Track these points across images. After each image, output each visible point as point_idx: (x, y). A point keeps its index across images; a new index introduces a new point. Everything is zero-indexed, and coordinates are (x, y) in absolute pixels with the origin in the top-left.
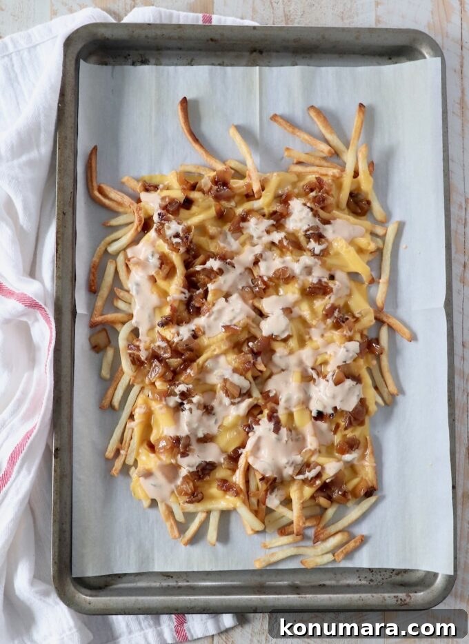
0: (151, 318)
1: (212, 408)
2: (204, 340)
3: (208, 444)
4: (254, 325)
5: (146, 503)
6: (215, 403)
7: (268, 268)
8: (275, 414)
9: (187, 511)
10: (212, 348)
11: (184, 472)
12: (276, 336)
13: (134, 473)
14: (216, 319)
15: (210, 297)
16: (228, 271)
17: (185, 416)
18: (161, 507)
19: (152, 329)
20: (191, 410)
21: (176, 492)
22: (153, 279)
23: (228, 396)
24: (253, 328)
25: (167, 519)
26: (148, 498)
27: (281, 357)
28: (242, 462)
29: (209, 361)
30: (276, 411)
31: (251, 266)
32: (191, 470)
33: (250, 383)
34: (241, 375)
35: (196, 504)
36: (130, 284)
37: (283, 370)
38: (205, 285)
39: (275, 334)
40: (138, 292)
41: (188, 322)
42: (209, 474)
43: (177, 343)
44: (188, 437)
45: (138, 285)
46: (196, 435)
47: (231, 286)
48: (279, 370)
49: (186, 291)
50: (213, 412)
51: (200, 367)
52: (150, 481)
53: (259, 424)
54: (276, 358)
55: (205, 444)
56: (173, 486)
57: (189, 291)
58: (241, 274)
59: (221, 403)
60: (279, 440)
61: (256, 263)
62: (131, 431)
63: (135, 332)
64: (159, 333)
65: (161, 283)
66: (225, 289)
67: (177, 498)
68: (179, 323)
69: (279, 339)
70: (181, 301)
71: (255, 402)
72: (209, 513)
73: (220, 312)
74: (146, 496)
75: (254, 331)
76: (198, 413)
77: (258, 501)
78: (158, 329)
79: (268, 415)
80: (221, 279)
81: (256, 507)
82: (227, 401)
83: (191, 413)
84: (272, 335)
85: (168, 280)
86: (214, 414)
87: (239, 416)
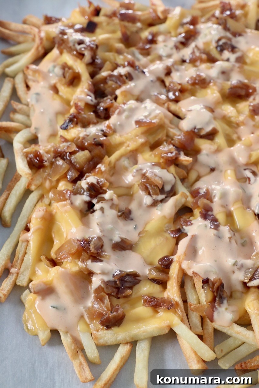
0: (52, 124)
1: (130, 212)
2: (116, 138)
3: (128, 252)
4: (173, 126)
5: (44, 335)
6: (133, 206)
7: (181, 77)
8: (210, 213)
9: (101, 341)
10: (126, 145)
11: (96, 282)
12: (200, 130)
13: (28, 297)
14: (128, 117)
15: (119, 99)
16: (138, 78)
17: (96, 217)
18: (66, 340)
19: (53, 135)
20: (102, 209)
21: (86, 317)
22: (55, 89)
23: (149, 194)
24: (171, 128)
25: (75, 355)
26: (47, 327)
27: (207, 155)
28: (174, 270)
29: (123, 159)
30: (211, 209)
31: (162, 76)
32: (106, 279)
33: (175, 177)
34: (163, 168)
35: (115, 329)
36: (29, 98)
37: (213, 170)
38: (113, 93)
39: (198, 127)
40: (37, 101)
41: (95, 124)
42: (131, 288)
43: (84, 138)
44: (99, 238)
45: (38, 94)
46: (111, 240)
47: (142, 92)
48: (208, 170)
49: (92, 95)
50: (132, 216)
51: (112, 165)
52: (50, 302)
53: (192, 224)
54: (203, 157)
55: (123, 252)
56: (82, 309)
57: (96, 98)
58: (152, 81)
59: (140, 205)
60: (219, 237)
61: (168, 73)
62: (24, 244)
63: (34, 140)
64: (61, 136)
65: (64, 90)
66: (136, 92)
67: (88, 325)
68: (86, 124)
69: (203, 133)
70: (87, 105)
71: (183, 200)
72: (134, 343)
73: (132, 111)
74: (45, 324)
75: (173, 131)
76: (112, 213)
77: (202, 319)
78: (61, 132)
79: (201, 213)
80: (131, 85)
81: (199, 330)
82: (147, 200)
83: (103, 212)
84: (195, 128)
85: (71, 87)
86: (132, 220)
87: (164, 217)
